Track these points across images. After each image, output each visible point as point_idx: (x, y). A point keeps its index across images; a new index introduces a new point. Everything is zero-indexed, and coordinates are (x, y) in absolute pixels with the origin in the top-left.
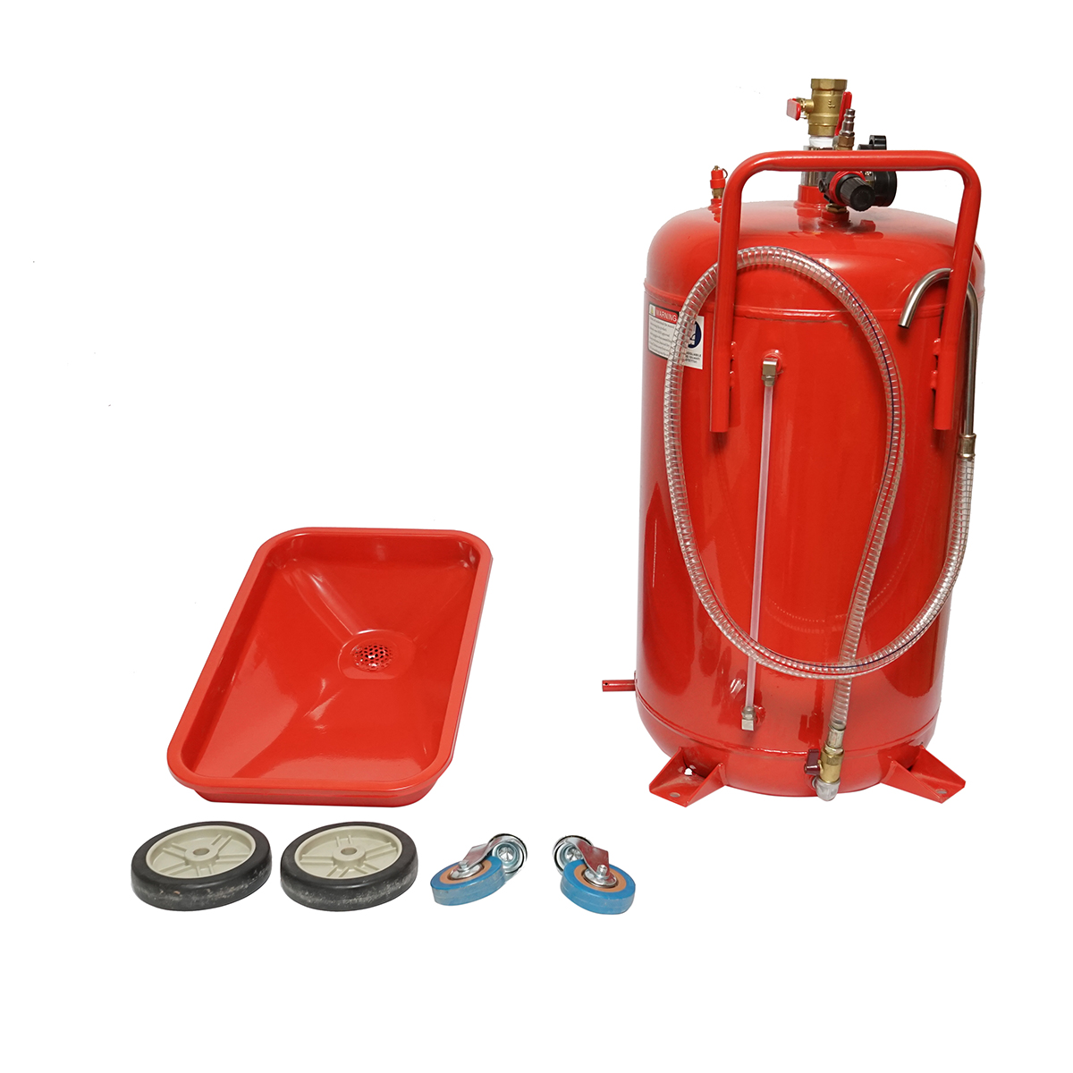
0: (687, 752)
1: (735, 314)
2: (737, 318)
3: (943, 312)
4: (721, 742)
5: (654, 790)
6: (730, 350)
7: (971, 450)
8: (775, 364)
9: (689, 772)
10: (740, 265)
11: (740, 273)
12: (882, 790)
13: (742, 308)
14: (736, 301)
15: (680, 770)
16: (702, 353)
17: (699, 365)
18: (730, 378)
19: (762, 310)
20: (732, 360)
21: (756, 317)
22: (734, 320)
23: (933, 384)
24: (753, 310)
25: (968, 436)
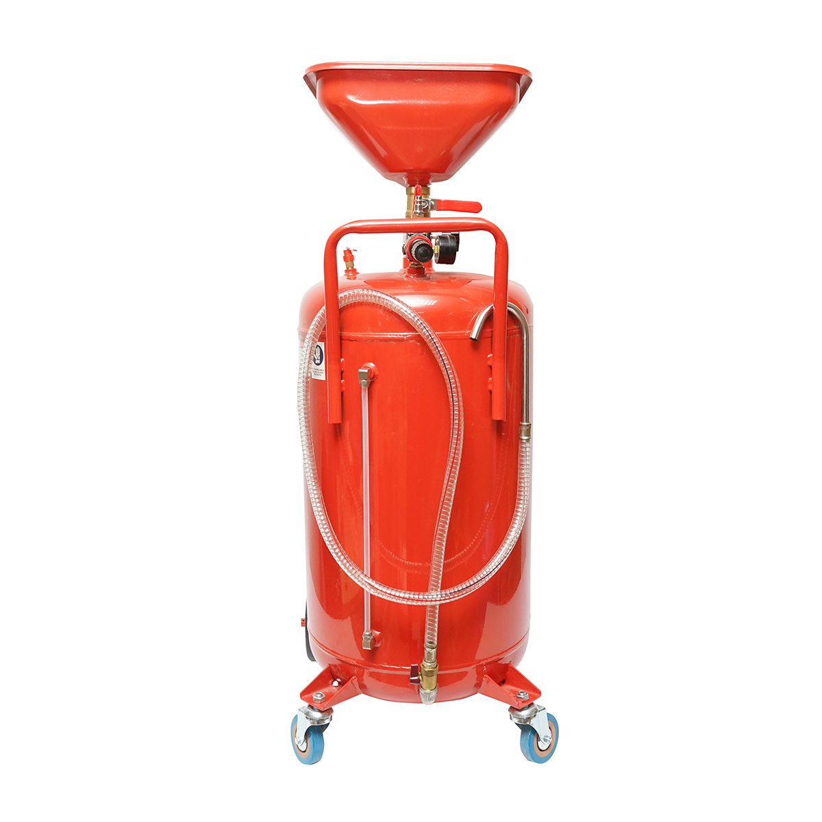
0: (333, 667)
1: (341, 338)
2: (343, 341)
3: (492, 334)
4: (354, 659)
5: (304, 697)
6: (340, 364)
7: (528, 433)
8: (366, 371)
9: (336, 683)
10: (341, 305)
11: (341, 311)
12: (479, 698)
13: (346, 334)
14: (341, 329)
15: (330, 682)
16: (324, 369)
17: (323, 377)
18: (341, 385)
19: (359, 335)
20: (342, 372)
21: (356, 340)
22: (341, 344)
23: (490, 387)
24: (353, 334)
25: (525, 424)
